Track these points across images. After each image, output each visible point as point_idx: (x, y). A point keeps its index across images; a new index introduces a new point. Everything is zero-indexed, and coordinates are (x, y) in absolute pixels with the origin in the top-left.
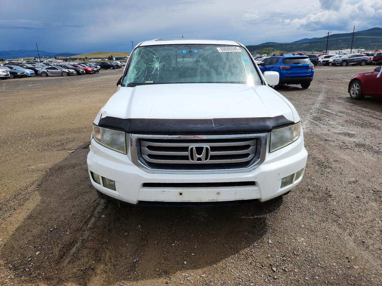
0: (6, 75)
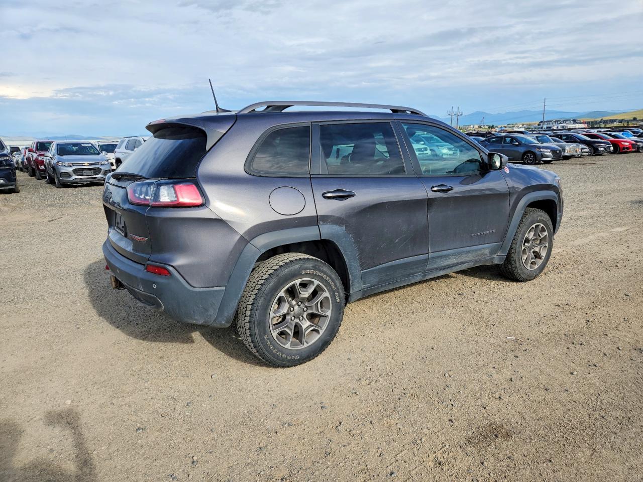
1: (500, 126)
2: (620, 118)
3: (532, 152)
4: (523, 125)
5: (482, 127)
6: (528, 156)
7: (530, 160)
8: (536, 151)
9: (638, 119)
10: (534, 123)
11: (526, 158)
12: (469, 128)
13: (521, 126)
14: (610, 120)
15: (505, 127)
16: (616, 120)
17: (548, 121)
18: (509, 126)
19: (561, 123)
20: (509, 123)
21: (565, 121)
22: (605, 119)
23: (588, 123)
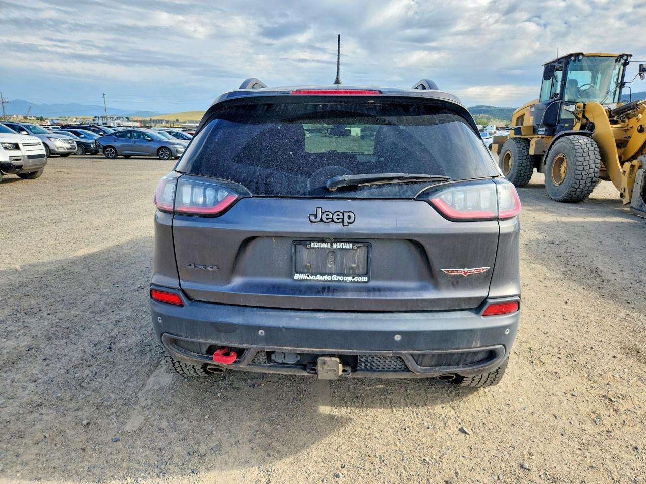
0: (70, 149)
1: (51, 119)
2: (166, 119)
3: (167, 148)
4: (77, 119)
5: (28, 118)
6: (163, 151)
7: (166, 156)
8: (171, 147)
9: (180, 121)
10: (88, 117)
11: (162, 154)
12: (12, 119)
13: (75, 120)
14: (159, 120)
15: (57, 120)
16: (163, 120)
17: (102, 117)
18: (62, 119)
19: (115, 120)
20: (61, 116)
21: (119, 118)
22: (154, 118)
23: (141, 121)
